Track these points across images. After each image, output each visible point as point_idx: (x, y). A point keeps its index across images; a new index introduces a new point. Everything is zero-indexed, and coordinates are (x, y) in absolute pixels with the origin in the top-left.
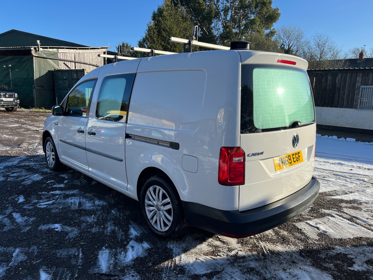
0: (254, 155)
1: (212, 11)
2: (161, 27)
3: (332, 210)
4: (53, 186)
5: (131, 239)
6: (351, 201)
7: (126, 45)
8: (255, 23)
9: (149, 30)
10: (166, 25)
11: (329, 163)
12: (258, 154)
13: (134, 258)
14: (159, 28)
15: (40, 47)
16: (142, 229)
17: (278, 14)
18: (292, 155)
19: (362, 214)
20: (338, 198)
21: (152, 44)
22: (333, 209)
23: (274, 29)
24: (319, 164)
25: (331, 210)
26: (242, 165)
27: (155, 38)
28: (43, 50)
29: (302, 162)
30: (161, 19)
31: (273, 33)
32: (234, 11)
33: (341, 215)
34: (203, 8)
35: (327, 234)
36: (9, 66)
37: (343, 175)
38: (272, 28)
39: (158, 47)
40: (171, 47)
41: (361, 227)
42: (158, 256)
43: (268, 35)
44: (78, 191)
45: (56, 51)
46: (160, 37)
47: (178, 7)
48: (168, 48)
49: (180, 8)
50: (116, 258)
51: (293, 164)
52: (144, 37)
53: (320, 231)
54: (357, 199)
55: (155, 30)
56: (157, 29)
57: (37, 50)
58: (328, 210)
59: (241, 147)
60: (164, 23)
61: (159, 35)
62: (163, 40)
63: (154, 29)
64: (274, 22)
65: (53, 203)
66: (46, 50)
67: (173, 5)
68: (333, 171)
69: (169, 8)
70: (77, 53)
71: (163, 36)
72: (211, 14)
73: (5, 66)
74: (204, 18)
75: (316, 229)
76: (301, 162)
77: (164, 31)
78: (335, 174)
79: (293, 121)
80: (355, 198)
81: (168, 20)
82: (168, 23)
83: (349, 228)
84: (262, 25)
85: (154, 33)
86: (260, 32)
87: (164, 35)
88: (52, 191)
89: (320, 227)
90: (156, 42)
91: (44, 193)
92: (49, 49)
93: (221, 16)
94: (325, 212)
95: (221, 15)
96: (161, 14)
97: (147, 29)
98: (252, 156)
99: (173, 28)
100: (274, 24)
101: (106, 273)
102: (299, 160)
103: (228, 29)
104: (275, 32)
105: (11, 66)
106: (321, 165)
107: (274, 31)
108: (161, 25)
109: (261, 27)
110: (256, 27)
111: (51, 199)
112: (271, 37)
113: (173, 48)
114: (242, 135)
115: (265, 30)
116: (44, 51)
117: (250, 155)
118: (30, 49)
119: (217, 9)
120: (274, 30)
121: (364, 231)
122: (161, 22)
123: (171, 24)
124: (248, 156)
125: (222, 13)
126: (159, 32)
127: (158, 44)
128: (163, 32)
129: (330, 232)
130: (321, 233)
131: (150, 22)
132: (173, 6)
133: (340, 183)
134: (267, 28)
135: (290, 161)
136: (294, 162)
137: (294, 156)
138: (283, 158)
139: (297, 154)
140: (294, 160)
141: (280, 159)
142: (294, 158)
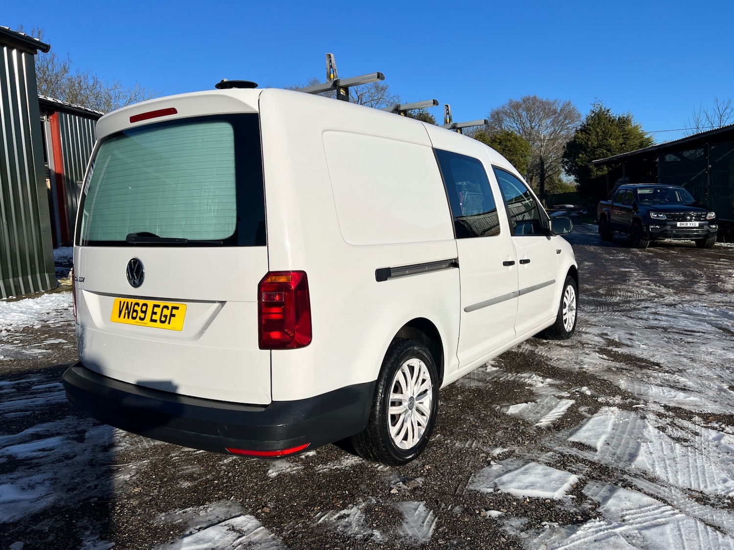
18: (154, 305)
51: (146, 324)
102: (169, 323)
135: (142, 315)
136: (152, 320)
137: (156, 309)
138: (132, 303)
139: (170, 308)
140: (154, 317)
141: (124, 302)
142: (156, 313)
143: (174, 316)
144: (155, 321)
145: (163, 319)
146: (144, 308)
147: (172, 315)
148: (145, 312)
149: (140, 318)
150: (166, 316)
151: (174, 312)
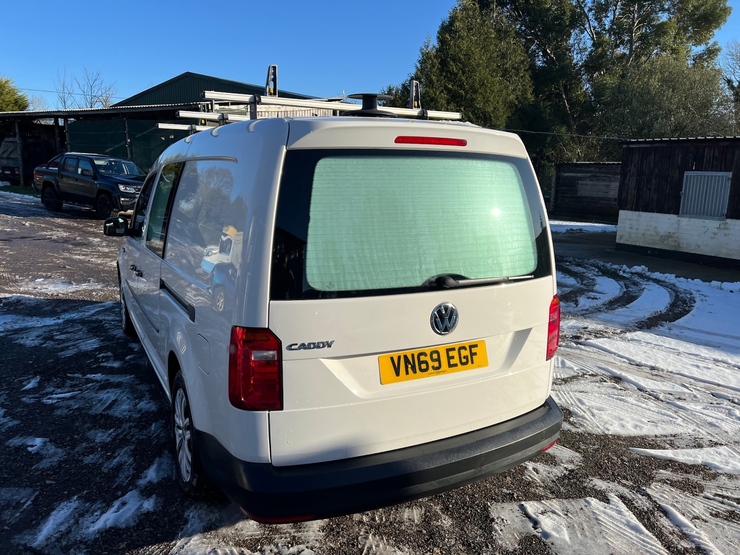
0: (303, 346)
1: (565, 12)
2: (447, 53)
3: (619, 482)
4: (102, 364)
5: (136, 487)
6: (693, 466)
7: (394, 91)
8: (665, 33)
9: (422, 62)
10: (460, 49)
11: (726, 365)
12: (317, 346)
13: (106, 528)
14: (444, 56)
15: (215, 104)
16: (173, 470)
17: (726, 9)
18: (447, 349)
19: (692, 505)
20: (664, 455)
21: (428, 89)
22: (624, 481)
23: (715, 44)
24: (693, 365)
25: (616, 483)
26: (276, 366)
27: (434, 75)
28: (220, 108)
29: (486, 368)
30: (448, 37)
31: (714, 52)
32: (622, 9)
33: (630, 498)
34: (545, 9)
35: (548, 541)
36: (170, 137)
37: (736, 398)
38: (711, 42)
39: (440, 94)
40: (467, 93)
41: (651, 538)
42: (151, 532)
43: (699, 58)
44: (132, 377)
45: (244, 109)
46: (444, 74)
47: (491, 10)
48: (459, 94)
49: (494, 12)
50: (77, 522)
51: (444, 371)
52: (413, 75)
53: (535, 532)
54: (715, 463)
55: (435, 60)
56: (441, 57)
57: (210, 108)
58: (609, 481)
59: (270, 328)
60: (455, 45)
61: (441, 70)
62: (450, 80)
63: (433, 58)
64: (716, 28)
65: (74, 396)
66: (226, 107)
67: (477, 6)
68: (719, 385)
69: (468, 14)
70: (281, 112)
71: (451, 71)
72: (562, 19)
73: (163, 139)
74: (547, 29)
75: (531, 525)
76: (479, 366)
77: (454, 61)
78: (716, 393)
79: (437, 275)
80: (710, 461)
81: (463, 39)
82: (464, 45)
83: (621, 535)
84: (684, 35)
85: (434, 67)
86: (679, 52)
87: (453, 69)
88: (91, 374)
89: (542, 523)
90: (436, 84)
91: (76, 375)
92: (231, 105)
93: (588, 21)
94: (595, 487)
95: (588, 19)
96: (451, 28)
97: (420, 59)
98: (299, 348)
99: (473, 53)
100: (716, 31)
101: (37, 547)
102: (472, 362)
103: (600, 49)
104: (718, 50)
105: (173, 137)
106: (698, 367)
107: (717, 47)
108: (449, 49)
109: (681, 39)
110: (668, 40)
111: (76, 390)
112: (707, 62)
113: (471, 96)
114: (275, 303)
115: (693, 47)
116: (222, 110)
117: (293, 347)
118: (196, 107)
119: (580, 7)
120: (717, 45)
121: (650, 548)
122: (449, 42)
123: (470, 46)
124: (290, 348)
125: (590, 15)
126: (444, 63)
127: (440, 88)
128: (451, 63)
129: (557, 539)
130: (534, 536)
131: (427, 44)
132: (476, 9)
133: (707, 418)
134: (698, 43)
135: (436, 364)
136: (450, 366)
137: (451, 354)
138: (413, 355)
139: (468, 348)
140: (452, 362)
141: (399, 357)
142: (453, 357)
143: (475, 354)
144: (456, 365)
145: (464, 360)
146: (435, 356)
147: (473, 354)
148: (439, 360)
149: (433, 367)
150: (465, 357)
151: (474, 350)
